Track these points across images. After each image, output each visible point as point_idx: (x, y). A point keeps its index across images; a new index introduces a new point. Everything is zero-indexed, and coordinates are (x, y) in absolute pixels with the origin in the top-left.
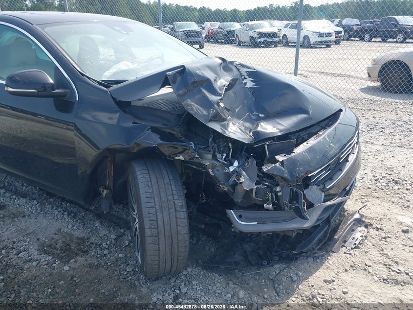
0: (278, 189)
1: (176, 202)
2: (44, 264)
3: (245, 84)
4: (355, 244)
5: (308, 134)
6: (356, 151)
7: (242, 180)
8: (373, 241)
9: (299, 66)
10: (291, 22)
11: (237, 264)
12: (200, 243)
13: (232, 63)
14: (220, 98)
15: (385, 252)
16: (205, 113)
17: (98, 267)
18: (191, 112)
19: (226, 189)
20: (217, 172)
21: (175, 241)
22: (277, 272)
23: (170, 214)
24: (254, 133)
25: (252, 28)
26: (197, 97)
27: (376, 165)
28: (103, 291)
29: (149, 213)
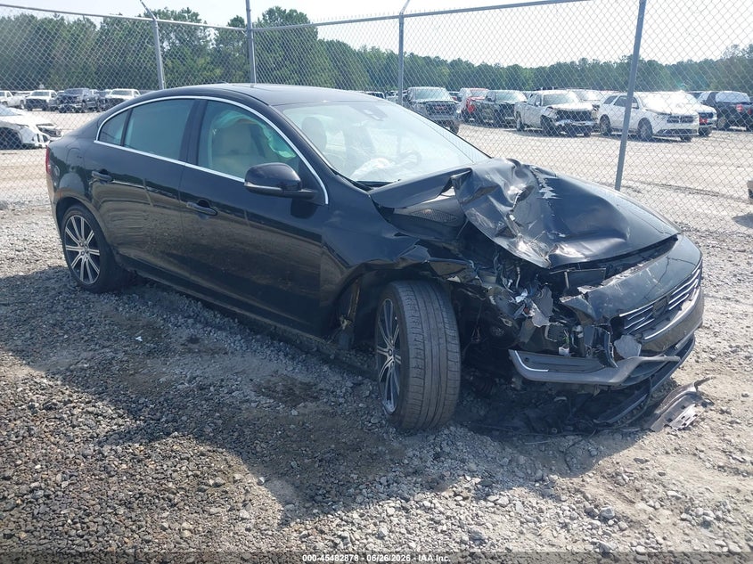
0: (579, 329)
1: (448, 332)
2: (265, 406)
3: (543, 194)
4: (685, 424)
5: (624, 265)
6: (695, 297)
7: (532, 313)
8: (713, 424)
9: (624, 173)
10: (618, 94)
11: (516, 429)
12: (465, 403)
13: (527, 167)
14: (511, 208)
15: (727, 437)
16: (491, 225)
17: (334, 415)
18: (475, 223)
19: (510, 325)
20: (499, 301)
21: (444, 378)
22: (571, 443)
23: (439, 344)
24: (550, 256)
25: (546, 102)
26: (484, 206)
27: (736, 333)
28: (344, 440)
29: (415, 340)
